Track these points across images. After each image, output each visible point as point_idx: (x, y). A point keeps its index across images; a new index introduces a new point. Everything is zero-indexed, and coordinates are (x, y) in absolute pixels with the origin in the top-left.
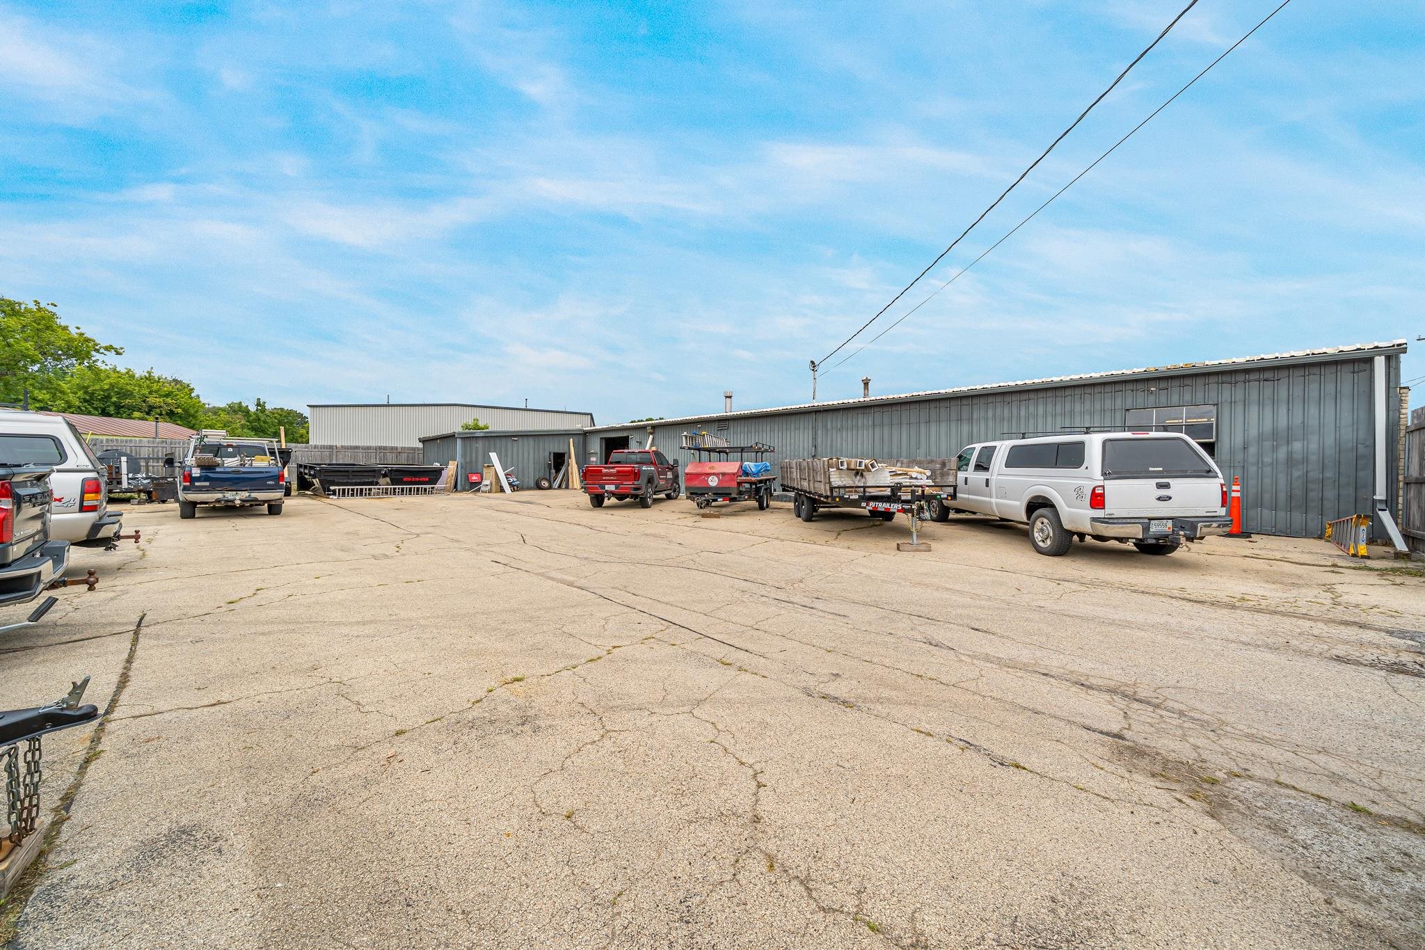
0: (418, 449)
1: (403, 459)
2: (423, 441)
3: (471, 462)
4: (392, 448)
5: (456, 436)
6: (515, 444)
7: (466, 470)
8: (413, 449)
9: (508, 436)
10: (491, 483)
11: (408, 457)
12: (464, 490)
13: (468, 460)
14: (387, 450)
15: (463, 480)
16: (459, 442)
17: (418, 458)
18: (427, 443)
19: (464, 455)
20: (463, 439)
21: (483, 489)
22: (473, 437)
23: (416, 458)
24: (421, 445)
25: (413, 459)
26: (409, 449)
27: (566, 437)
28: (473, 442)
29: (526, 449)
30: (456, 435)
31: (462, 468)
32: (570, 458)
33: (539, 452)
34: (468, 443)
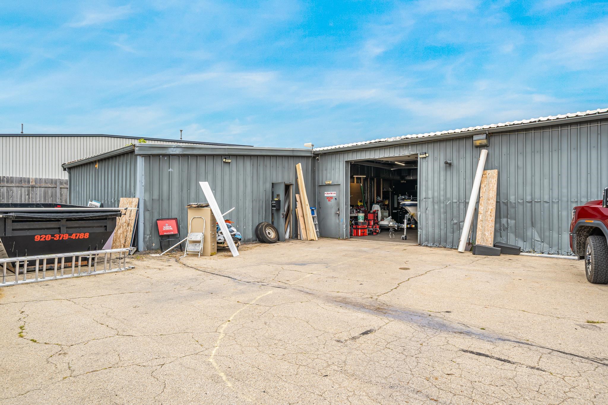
0: (61, 182)
1: (38, 197)
2: (70, 168)
3: (160, 199)
4: (21, 180)
5: (137, 152)
6: (227, 168)
7: (152, 214)
8: (54, 182)
9: (218, 155)
10: (205, 239)
11: (45, 194)
12: (149, 250)
13: (156, 196)
14: (12, 182)
15: (148, 232)
16: (140, 162)
17: (61, 195)
18: (74, 172)
19: (149, 187)
20: (148, 157)
21: (190, 248)
22: (164, 155)
23: (58, 195)
24: (65, 176)
25: (53, 196)
26: (46, 181)
27: (291, 161)
28: (164, 163)
29: (241, 178)
30: (136, 149)
31: (146, 209)
32: (297, 191)
33: (258, 183)
34: (155, 163)
